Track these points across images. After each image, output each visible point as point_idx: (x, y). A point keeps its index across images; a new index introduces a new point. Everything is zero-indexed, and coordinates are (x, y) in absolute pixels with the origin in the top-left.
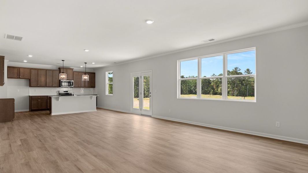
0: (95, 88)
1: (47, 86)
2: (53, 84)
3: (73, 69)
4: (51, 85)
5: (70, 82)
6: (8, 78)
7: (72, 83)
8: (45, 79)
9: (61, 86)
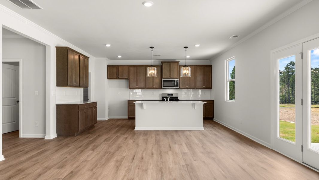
0: (212, 89)
1: (147, 87)
2: (153, 85)
3: (179, 62)
4: (151, 86)
5: (175, 81)
6: (108, 78)
7: (177, 83)
8: (144, 78)
9: (163, 87)
